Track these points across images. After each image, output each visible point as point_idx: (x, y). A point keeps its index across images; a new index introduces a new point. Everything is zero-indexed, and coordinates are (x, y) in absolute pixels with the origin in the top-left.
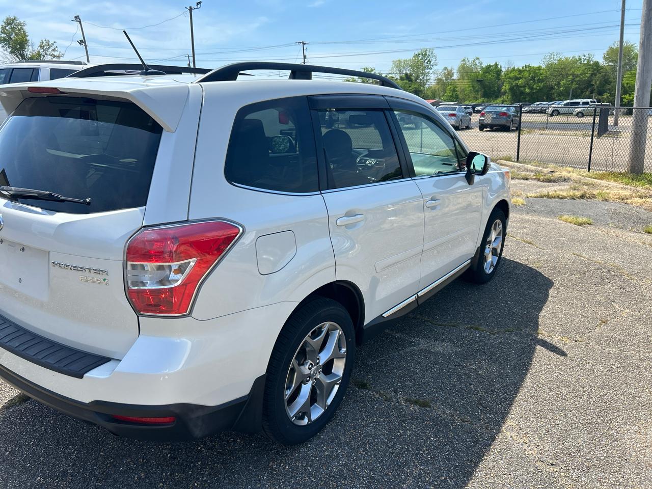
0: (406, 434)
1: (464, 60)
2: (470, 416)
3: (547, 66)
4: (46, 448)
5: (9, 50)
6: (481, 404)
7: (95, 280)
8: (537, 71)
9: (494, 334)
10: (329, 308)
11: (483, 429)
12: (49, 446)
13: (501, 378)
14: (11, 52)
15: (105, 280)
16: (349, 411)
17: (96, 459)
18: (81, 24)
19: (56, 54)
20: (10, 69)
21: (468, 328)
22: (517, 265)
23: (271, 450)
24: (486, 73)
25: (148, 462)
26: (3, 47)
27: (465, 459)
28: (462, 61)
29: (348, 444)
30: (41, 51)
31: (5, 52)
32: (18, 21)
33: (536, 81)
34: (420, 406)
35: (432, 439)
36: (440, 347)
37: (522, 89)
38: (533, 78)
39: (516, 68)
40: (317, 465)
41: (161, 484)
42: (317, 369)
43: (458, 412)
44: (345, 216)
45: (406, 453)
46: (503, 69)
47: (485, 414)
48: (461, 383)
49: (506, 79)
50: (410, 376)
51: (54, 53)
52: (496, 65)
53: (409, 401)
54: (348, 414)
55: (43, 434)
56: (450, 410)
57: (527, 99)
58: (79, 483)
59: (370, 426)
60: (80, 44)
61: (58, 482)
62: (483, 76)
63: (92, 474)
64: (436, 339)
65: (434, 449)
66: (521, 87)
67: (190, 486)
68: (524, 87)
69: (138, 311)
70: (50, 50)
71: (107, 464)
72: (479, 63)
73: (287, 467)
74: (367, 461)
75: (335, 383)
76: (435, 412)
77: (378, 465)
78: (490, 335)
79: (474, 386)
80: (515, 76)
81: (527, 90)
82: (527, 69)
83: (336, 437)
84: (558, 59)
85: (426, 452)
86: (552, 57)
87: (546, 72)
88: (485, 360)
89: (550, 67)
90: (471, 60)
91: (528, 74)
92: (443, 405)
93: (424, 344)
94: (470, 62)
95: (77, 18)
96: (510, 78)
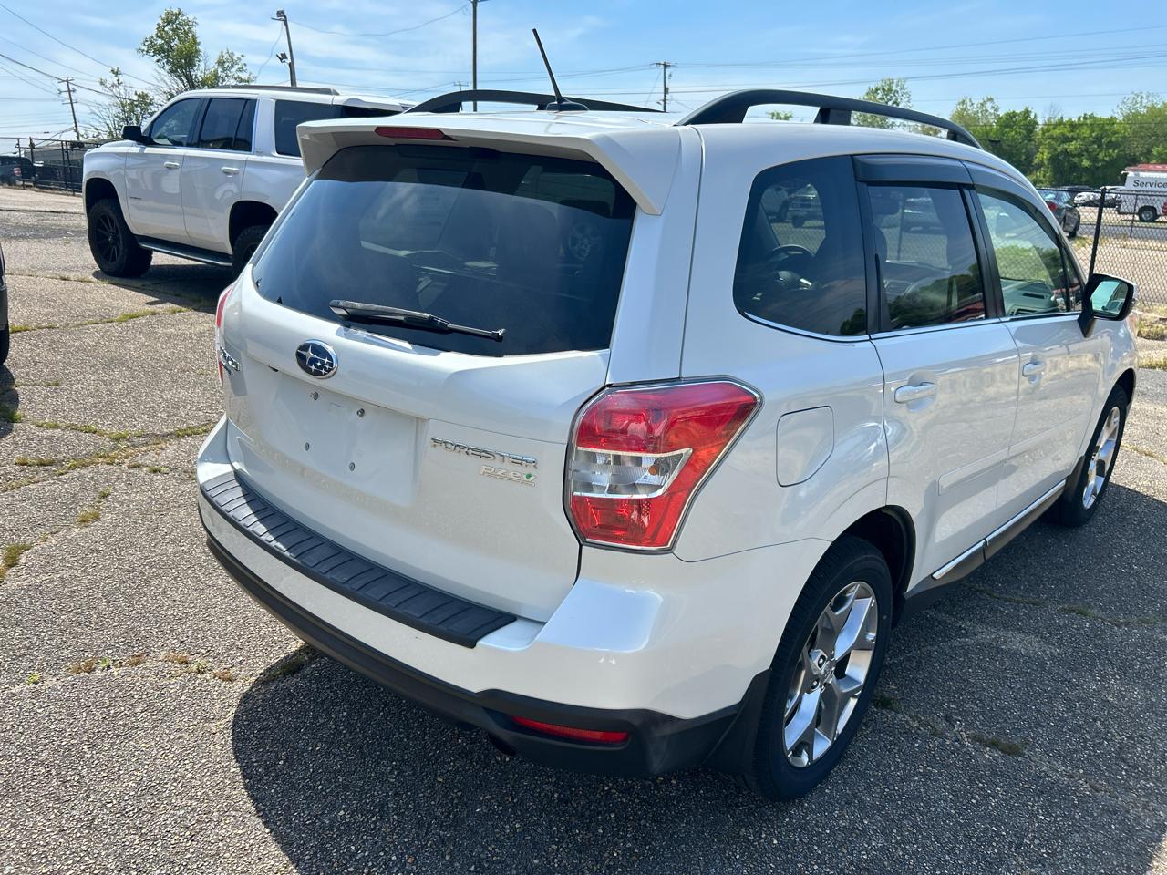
0: (989, 804)
1: (963, 102)
2: (1107, 781)
3: (1127, 117)
4: (343, 759)
5: (168, 67)
6: (1123, 760)
7: (511, 475)
8: (1107, 127)
9: (1119, 627)
10: (865, 556)
11: (1138, 808)
12: (347, 756)
13: (1153, 712)
14: (171, 71)
15: (529, 476)
16: (867, 748)
17: (432, 787)
18: (286, 25)
19: (244, 76)
20: (205, 98)
21: (1064, 609)
22: (1134, 496)
23: (737, 807)
24: (1006, 126)
25: (521, 803)
26: (158, 61)
27: (1115, 863)
28: (959, 104)
29: (879, 811)
30: (220, 70)
31: (162, 71)
32: (184, 18)
33: (1104, 146)
34: (1002, 751)
35: (1043, 818)
36: (1017, 642)
37: (1075, 160)
38: (1098, 140)
39: (1065, 120)
40: (830, 843)
41: (554, 847)
42: (830, 666)
43: (1082, 771)
44: (909, 385)
45: (997, 839)
46: (1040, 121)
47: (1137, 779)
48: (1075, 716)
49: (1045, 140)
50: (972, 693)
51: (240, 74)
52: (1027, 112)
53: (980, 741)
54: (867, 753)
55: (334, 734)
56: (1064, 764)
57: (1084, 180)
58: (412, 829)
59: (915, 782)
60: (281, 60)
61: (375, 823)
62: (999, 133)
63: (430, 814)
64: (1006, 627)
65: (1051, 839)
66: (1074, 156)
67: (606, 855)
68: (1080, 155)
69: (582, 535)
70: (234, 70)
71: (453, 799)
72: (993, 107)
73: (775, 842)
74: (923, 846)
75: (851, 695)
76: (1036, 766)
77: (947, 857)
78: (1112, 628)
79: (1102, 723)
80: (1063, 134)
81: (1086, 163)
82: (1088, 122)
83: (855, 795)
84: (1149, 105)
85: (1036, 842)
86: (1139, 100)
87: (1125, 129)
88: (1113, 676)
89: (1132, 119)
90: (977, 102)
91: (1088, 132)
92: (1048, 755)
93: (986, 635)
94: (975, 106)
95: (281, 14)
96: (1052, 138)
